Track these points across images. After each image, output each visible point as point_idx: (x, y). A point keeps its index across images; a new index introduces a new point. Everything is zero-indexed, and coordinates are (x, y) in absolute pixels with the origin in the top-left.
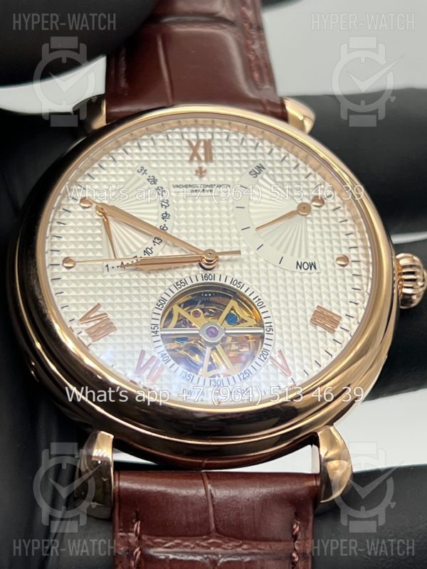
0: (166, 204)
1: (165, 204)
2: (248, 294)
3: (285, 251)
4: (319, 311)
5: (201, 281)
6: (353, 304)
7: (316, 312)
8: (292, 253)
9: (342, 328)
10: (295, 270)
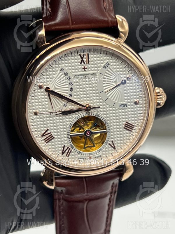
0: (71, 84)
2: (101, 119)
3: (116, 100)
4: (127, 123)
5: (84, 115)
6: (139, 119)
7: (126, 124)
8: (118, 101)
9: (134, 129)
10: (119, 108)
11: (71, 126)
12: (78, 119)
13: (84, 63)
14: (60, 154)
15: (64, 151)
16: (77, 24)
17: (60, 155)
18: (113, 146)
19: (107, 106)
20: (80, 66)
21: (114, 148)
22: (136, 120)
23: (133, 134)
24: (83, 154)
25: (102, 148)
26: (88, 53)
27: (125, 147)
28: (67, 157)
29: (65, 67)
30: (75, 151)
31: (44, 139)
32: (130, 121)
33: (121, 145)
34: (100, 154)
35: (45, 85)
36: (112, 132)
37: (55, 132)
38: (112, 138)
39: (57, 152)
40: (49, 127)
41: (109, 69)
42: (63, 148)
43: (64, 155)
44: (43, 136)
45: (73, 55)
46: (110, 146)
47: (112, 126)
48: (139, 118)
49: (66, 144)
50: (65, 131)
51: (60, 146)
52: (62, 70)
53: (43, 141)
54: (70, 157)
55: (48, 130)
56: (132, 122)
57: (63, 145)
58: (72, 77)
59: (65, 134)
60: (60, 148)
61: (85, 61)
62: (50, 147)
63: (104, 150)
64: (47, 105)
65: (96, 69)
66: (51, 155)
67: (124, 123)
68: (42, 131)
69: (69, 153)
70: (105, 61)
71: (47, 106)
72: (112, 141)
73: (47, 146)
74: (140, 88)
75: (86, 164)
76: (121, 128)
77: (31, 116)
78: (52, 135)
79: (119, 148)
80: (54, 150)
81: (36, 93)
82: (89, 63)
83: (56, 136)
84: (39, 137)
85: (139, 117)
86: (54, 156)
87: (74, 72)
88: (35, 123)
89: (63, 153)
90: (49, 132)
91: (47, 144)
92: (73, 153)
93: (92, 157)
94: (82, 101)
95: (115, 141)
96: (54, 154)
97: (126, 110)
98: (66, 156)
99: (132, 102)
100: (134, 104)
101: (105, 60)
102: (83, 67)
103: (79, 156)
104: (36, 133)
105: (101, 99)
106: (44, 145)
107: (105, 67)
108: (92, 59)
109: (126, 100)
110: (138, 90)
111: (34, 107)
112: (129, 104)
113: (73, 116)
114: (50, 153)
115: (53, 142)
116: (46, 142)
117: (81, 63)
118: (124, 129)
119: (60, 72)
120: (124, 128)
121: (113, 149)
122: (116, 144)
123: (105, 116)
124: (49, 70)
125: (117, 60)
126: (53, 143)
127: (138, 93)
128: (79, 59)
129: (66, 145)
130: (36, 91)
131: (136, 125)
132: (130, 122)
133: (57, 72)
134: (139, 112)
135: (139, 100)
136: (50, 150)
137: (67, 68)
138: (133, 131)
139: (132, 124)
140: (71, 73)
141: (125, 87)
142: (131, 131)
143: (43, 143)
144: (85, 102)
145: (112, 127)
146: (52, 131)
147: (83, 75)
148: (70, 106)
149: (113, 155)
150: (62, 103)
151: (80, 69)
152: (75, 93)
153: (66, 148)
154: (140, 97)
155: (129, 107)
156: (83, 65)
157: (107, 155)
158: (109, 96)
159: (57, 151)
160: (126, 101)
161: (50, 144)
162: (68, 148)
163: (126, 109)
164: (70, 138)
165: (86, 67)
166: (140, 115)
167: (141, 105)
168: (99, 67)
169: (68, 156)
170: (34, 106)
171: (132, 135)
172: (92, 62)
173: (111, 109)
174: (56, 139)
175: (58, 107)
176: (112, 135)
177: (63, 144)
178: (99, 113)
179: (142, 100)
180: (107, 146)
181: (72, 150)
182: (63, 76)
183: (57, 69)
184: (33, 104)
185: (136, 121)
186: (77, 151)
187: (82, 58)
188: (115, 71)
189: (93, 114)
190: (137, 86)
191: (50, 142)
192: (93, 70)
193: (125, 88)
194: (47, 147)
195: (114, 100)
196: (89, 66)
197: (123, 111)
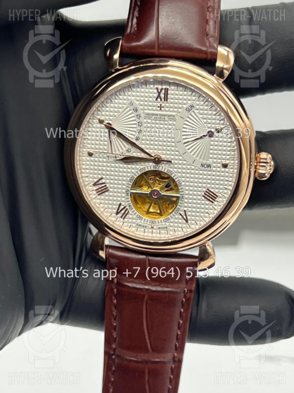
1: (140, 124)
2: (174, 178)
3: (197, 157)
4: (208, 191)
5: (152, 169)
6: (226, 189)
7: (206, 192)
8: (200, 158)
9: (217, 201)
10: (200, 167)
11: (132, 180)
12: (143, 172)
13: (161, 100)
14: (114, 213)
15: (119, 211)
16: (164, 48)
17: (114, 215)
18: (185, 217)
19: (185, 162)
20: (155, 102)
21: (187, 221)
22: (221, 189)
23: (215, 207)
24: (143, 219)
25: (170, 218)
26: (168, 87)
27: (202, 223)
28: (122, 219)
29: (135, 101)
30: (133, 214)
31: (96, 190)
32: (213, 188)
33: (196, 219)
34: (166, 224)
35: (107, 120)
36: (186, 199)
37: (111, 184)
38: (186, 207)
39: (110, 210)
40: (104, 175)
41: (193, 114)
42: (118, 207)
43: (118, 215)
44: (95, 184)
45: (148, 86)
46: (180, 217)
47: (187, 190)
48: (226, 187)
49: (123, 201)
50: (124, 185)
51: (115, 202)
52: (132, 104)
53: (95, 192)
54: (126, 220)
55: (102, 178)
56: (215, 191)
57: (119, 203)
58: (143, 116)
59: (124, 189)
60: (114, 205)
61: (162, 97)
62: (102, 201)
63: (172, 220)
64: (105, 145)
65: (176, 110)
66: (102, 212)
67: (204, 189)
68: (95, 178)
69: (124, 215)
70: (189, 102)
71: (105, 147)
72: (185, 211)
73: (98, 199)
74: (232, 146)
75: (146, 234)
76: (199, 196)
77: (84, 156)
78: (106, 186)
79: (193, 222)
80: (106, 206)
81: (94, 128)
82: (167, 101)
83: (111, 188)
84: (91, 186)
85: (226, 185)
86: (106, 214)
87: (146, 110)
88: (88, 167)
89: (117, 213)
90: (103, 181)
91: (99, 197)
92: (130, 216)
93: (155, 227)
94: (152, 149)
95: (190, 212)
96: (106, 212)
97: (210, 173)
98: (121, 217)
99: (219, 163)
100: (222, 167)
101: (189, 100)
102: (159, 105)
103: (139, 221)
104: (87, 179)
105: (177, 151)
106: (94, 196)
107: (188, 110)
108: (172, 96)
109: (211, 158)
110: (229, 149)
111: (89, 146)
112: (215, 165)
113: (138, 167)
114: (102, 210)
115: (107, 196)
116: (99, 193)
117: (157, 100)
118: (203, 198)
119: (128, 107)
120: (203, 196)
121: (184, 221)
122: (189, 216)
123: (179, 175)
124: (115, 102)
125: (206, 103)
126: (107, 198)
127: (229, 153)
128: (155, 93)
129: (123, 203)
130: (95, 125)
131: (221, 195)
132: (212, 190)
133: (124, 106)
134: (226, 178)
135: (229, 162)
136: (102, 205)
137: (138, 103)
138: (216, 203)
139: (215, 193)
140: (142, 109)
141: (212, 141)
142: (213, 202)
143: (94, 195)
144: (156, 151)
145: (187, 192)
146: (108, 181)
147: (157, 115)
148: (134, 152)
149: (184, 229)
150: (125, 147)
151: (154, 106)
152: (144, 138)
153: (122, 207)
154: (231, 159)
155: (214, 169)
156: (159, 102)
157: (176, 229)
158: (189, 149)
159: (110, 208)
160: (211, 160)
161: (103, 197)
162: (125, 207)
163: (210, 171)
164: (129, 195)
165: (163, 105)
166: (228, 183)
167: (232, 170)
168: (180, 108)
169: (124, 219)
170: (89, 144)
171: (213, 209)
172: (172, 101)
173: (189, 167)
174: (111, 192)
175: (119, 151)
176: (186, 203)
177: (119, 201)
178: (172, 170)
179: (233, 163)
180: (177, 216)
181: (130, 212)
182: (131, 112)
183: (125, 102)
184: (89, 142)
185: (221, 191)
186: (136, 215)
187: (159, 93)
188: (201, 118)
189: (164, 169)
190: (229, 142)
191: (103, 194)
192: (171, 111)
193: (212, 143)
194: (98, 201)
195: (195, 156)
196: (167, 105)
197: (205, 172)
